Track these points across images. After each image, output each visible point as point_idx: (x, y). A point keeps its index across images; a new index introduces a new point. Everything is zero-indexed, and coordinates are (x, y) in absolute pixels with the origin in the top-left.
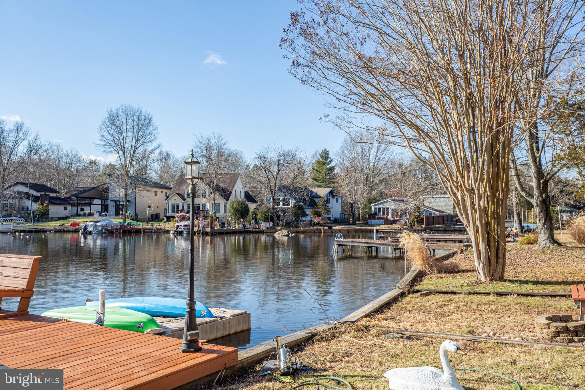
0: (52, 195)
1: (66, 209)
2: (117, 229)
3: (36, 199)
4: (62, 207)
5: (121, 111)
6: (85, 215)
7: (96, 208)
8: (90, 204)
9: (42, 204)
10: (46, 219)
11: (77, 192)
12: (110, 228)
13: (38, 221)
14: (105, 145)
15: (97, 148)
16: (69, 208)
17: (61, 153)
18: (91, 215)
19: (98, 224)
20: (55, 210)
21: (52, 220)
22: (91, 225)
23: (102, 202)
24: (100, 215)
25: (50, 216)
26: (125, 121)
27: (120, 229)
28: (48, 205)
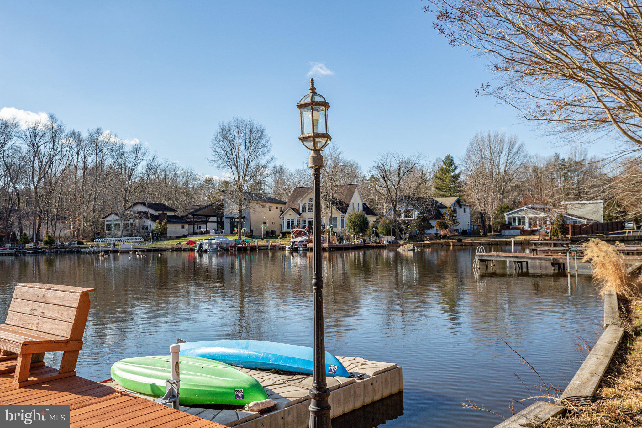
0: (169, 214)
1: (183, 227)
2: (232, 247)
3: (154, 218)
4: (179, 226)
5: (232, 124)
6: (201, 233)
7: (211, 226)
8: (206, 222)
9: (160, 223)
10: (164, 238)
11: (193, 210)
12: (225, 246)
13: (157, 240)
14: (218, 161)
15: (210, 164)
16: (186, 226)
17: (178, 173)
18: (207, 232)
19: (213, 242)
20: (173, 229)
21: (171, 238)
22: (206, 243)
23: (217, 219)
24: (216, 233)
25: (168, 235)
26: (237, 135)
27: (235, 247)
28: (166, 224)
